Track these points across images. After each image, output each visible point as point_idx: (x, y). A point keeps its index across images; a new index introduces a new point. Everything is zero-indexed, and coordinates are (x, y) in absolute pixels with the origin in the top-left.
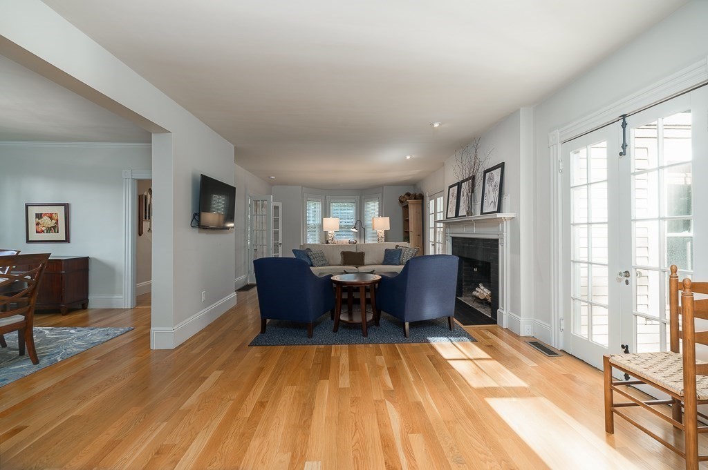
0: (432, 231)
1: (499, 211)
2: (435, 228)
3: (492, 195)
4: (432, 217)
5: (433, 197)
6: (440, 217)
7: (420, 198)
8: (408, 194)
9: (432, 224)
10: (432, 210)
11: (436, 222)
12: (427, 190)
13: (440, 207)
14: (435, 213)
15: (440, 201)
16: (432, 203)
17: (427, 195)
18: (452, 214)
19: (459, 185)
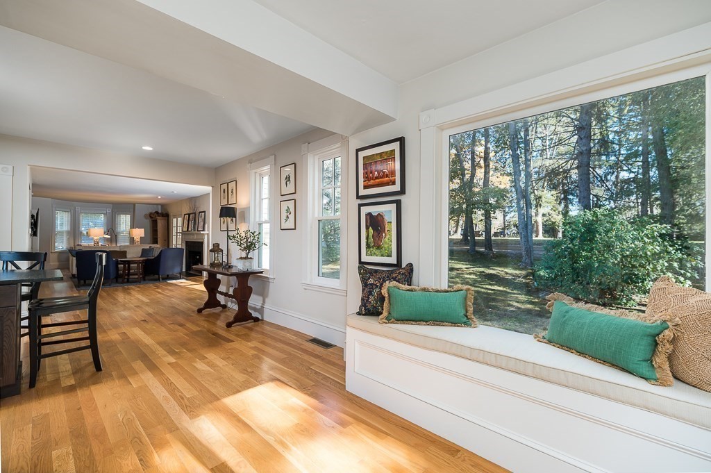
0: (174, 238)
1: (203, 230)
2: (177, 236)
3: (201, 224)
4: (174, 229)
5: (176, 216)
6: (180, 230)
7: (166, 216)
8: (157, 213)
9: (174, 234)
10: (174, 225)
11: (177, 233)
12: (172, 211)
13: (180, 224)
14: (177, 227)
15: (180, 220)
16: (175, 220)
17: (171, 214)
18: (185, 229)
19: (189, 215)
